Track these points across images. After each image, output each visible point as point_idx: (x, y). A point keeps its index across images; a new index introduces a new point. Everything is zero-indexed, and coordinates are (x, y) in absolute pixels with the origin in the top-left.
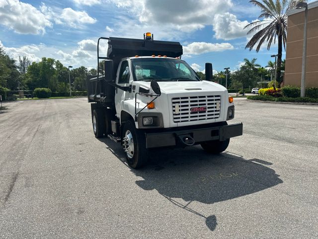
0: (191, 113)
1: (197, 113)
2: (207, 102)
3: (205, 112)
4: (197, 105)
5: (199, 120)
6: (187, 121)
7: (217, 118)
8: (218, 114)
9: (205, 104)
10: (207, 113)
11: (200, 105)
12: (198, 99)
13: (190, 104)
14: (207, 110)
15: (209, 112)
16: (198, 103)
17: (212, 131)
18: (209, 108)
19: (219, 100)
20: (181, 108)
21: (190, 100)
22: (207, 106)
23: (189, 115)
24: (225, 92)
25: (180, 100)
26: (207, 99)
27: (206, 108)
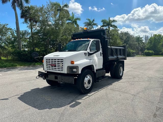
0: (51, 66)
1: (53, 66)
2: (57, 62)
3: (56, 67)
4: (53, 63)
5: (55, 70)
6: (50, 69)
7: (63, 71)
8: (63, 69)
9: (56, 63)
11: (54, 63)
12: (54, 60)
13: (51, 62)
14: (57, 66)
15: (58, 67)
16: (53, 62)
17: (55, 76)
18: (58, 65)
19: (63, 62)
20: (48, 64)
21: (51, 60)
22: (57, 64)
23: (51, 67)
24: (65, 58)
25: (48, 60)
26: (57, 60)
27: (56, 65)
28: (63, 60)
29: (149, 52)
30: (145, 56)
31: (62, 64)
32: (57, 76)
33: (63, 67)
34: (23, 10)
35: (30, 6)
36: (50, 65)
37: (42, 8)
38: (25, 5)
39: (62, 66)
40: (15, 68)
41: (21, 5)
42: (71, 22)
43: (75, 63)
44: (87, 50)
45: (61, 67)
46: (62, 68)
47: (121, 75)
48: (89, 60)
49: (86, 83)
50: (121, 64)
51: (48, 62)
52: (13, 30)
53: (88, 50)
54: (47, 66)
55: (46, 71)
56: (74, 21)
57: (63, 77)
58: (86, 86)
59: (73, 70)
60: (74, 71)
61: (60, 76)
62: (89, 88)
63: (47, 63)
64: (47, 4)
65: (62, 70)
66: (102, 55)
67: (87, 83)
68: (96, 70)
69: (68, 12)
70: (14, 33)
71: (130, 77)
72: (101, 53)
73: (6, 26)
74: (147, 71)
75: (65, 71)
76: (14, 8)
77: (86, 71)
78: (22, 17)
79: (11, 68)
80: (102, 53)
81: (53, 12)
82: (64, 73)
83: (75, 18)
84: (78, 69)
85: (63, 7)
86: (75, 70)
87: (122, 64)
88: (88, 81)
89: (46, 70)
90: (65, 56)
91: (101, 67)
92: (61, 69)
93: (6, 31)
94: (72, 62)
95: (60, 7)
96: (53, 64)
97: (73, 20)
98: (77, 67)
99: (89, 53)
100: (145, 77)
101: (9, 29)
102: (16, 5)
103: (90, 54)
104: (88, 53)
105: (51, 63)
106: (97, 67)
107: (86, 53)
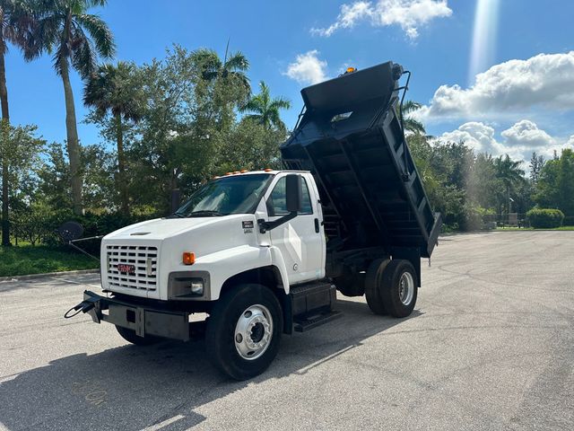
1: (125, 274)
2: (137, 258)
3: (134, 275)
4: (125, 261)
5: (131, 287)
6: (118, 285)
7: (154, 290)
8: (155, 283)
9: (134, 261)
10: (137, 278)
11: (129, 261)
12: (128, 251)
13: (119, 257)
14: (137, 272)
15: (140, 275)
16: (128, 258)
17: (128, 311)
18: (140, 268)
19: (155, 256)
20: (112, 263)
21: (120, 251)
22: (137, 265)
23: (120, 276)
24: (162, 242)
25: (113, 250)
26: (137, 251)
27: (134, 269)
28: (155, 249)
29: (544, 216)
30: (531, 228)
31: (153, 266)
32: (133, 309)
33: (155, 276)
34: (92, 80)
35: (115, 66)
36: (116, 270)
37: (152, 72)
38: (99, 61)
39: (153, 273)
40: (53, 275)
41: (85, 63)
42: (259, 114)
43: (198, 261)
44: (257, 212)
45: (149, 276)
46: (152, 280)
47: (407, 302)
48: (258, 249)
49: (244, 338)
50: (404, 262)
51: (112, 257)
52: (60, 145)
53: (262, 213)
54: (110, 272)
55: (106, 291)
56: (269, 112)
57: (152, 316)
58: (242, 348)
59: (193, 285)
60: (194, 290)
61: (142, 310)
62: (260, 357)
63: (110, 260)
64: (169, 56)
65: (152, 287)
66: (322, 228)
67: (246, 336)
68: (292, 287)
69: (245, 82)
70: (64, 156)
71: (444, 311)
72: (316, 221)
73: (28, 134)
74: (520, 285)
75: (162, 293)
76: (64, 74)
77: (246, 289)
78: (88, 101)
79: (32, 278)
80: (321, 220)
81: (187, 83)
82: (158, 298)
83: (271, 100)
84: (206, 284)
85: (228, 65)
86: (197, 287)
87: (412, 263)
88: (253, 329)
89: (107, 287)
90: (162, 237)
91: (321, 273)
92: (150, 283)
93: (27, 150)
94: (188, 258)
95: (218, 65)
96: (127, 263)
97: (267, 108)
98: (202, 277)
99: (263, 220)
100: (504, 309)
101: (37, 142)
102: (71, 65)
103: (265, 226)
104: (261, 221)
105: (122, 260)
106: (302, 274)
107: (252, 222)
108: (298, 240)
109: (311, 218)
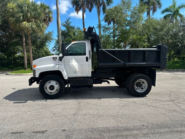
43: (37, 67)
72: (87, 58)
84: (35, 73)
88: (50, 87)
94: (34, 66)
104: (60, 57)
106: (79, 74)
107: (57, 58)
108: (77, 64)
109: (85, 57)
